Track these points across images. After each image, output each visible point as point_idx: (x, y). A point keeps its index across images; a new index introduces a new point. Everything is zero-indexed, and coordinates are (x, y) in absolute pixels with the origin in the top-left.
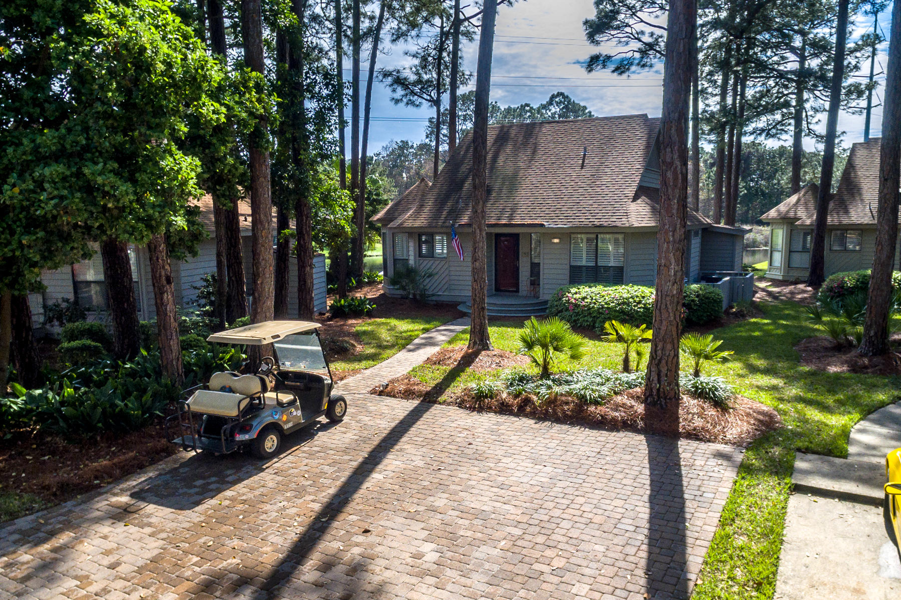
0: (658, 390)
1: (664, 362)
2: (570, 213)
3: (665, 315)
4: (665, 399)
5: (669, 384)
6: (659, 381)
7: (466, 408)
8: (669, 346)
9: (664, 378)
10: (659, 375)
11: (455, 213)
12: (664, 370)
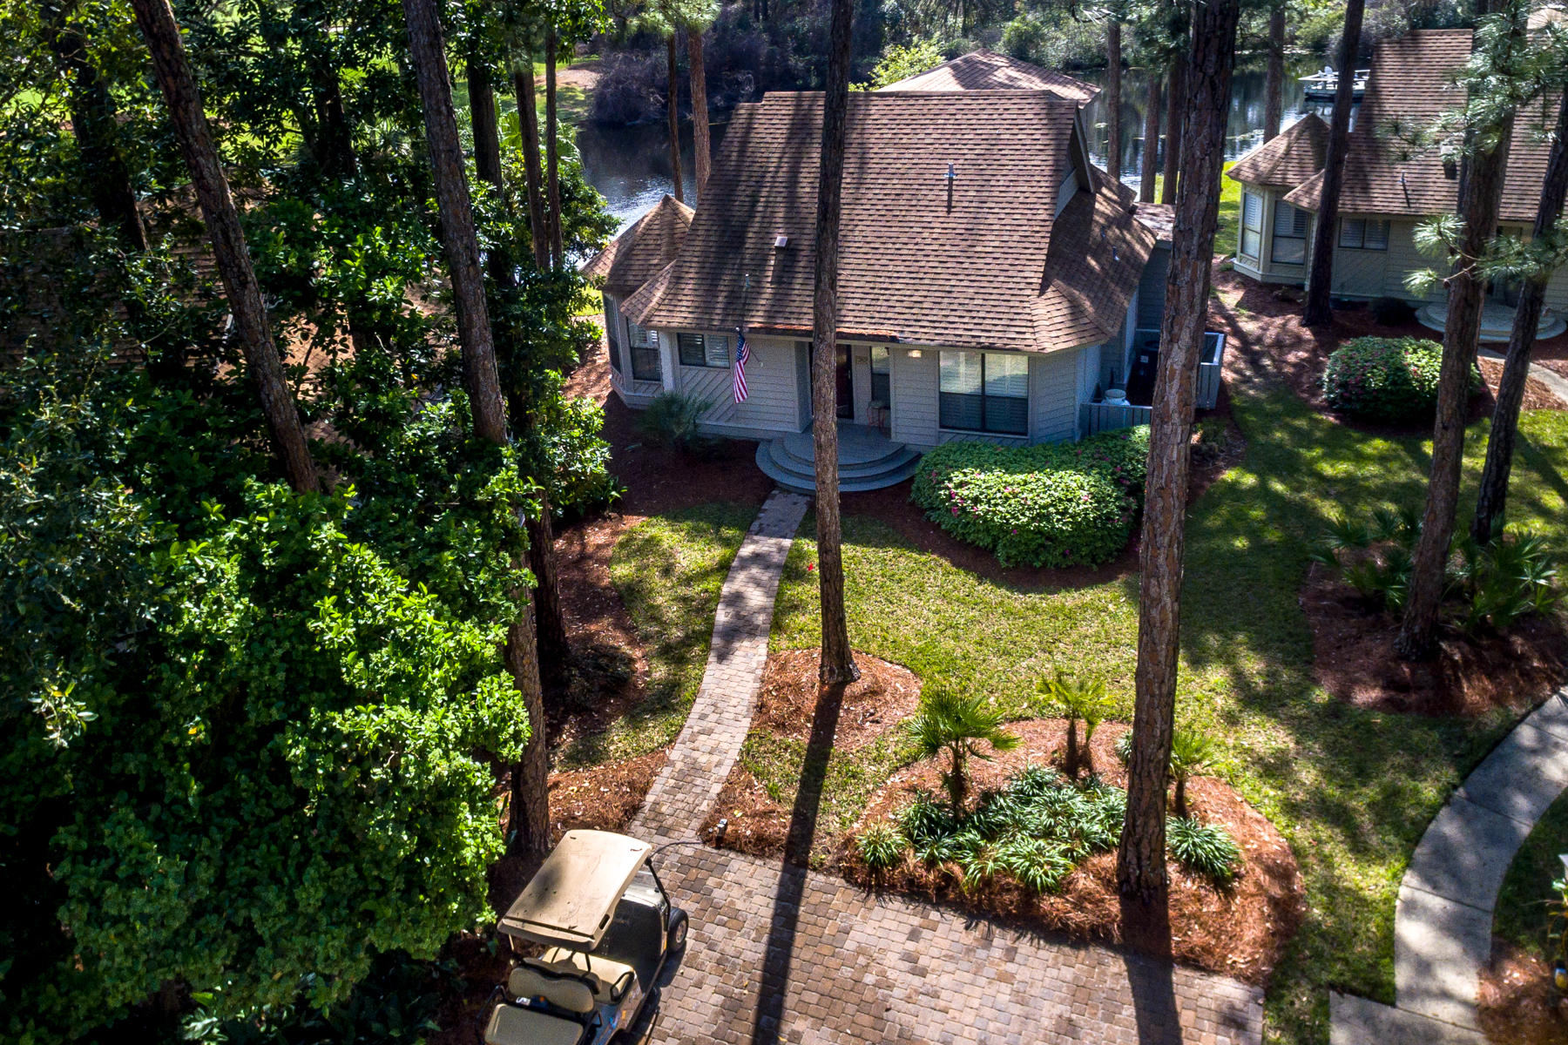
0: (1139, 878)
1: (1145, 841)
2: (938, 314)
3: (1146, 785)
4: (1148, 888)
5: (1154, 870)
6: (1140, 867)
7: (856, 884)
8: (1153, 822)
9: (1145, 863)
10: (1139, 859)
11: (739, 303)
12: (1146, 852)
